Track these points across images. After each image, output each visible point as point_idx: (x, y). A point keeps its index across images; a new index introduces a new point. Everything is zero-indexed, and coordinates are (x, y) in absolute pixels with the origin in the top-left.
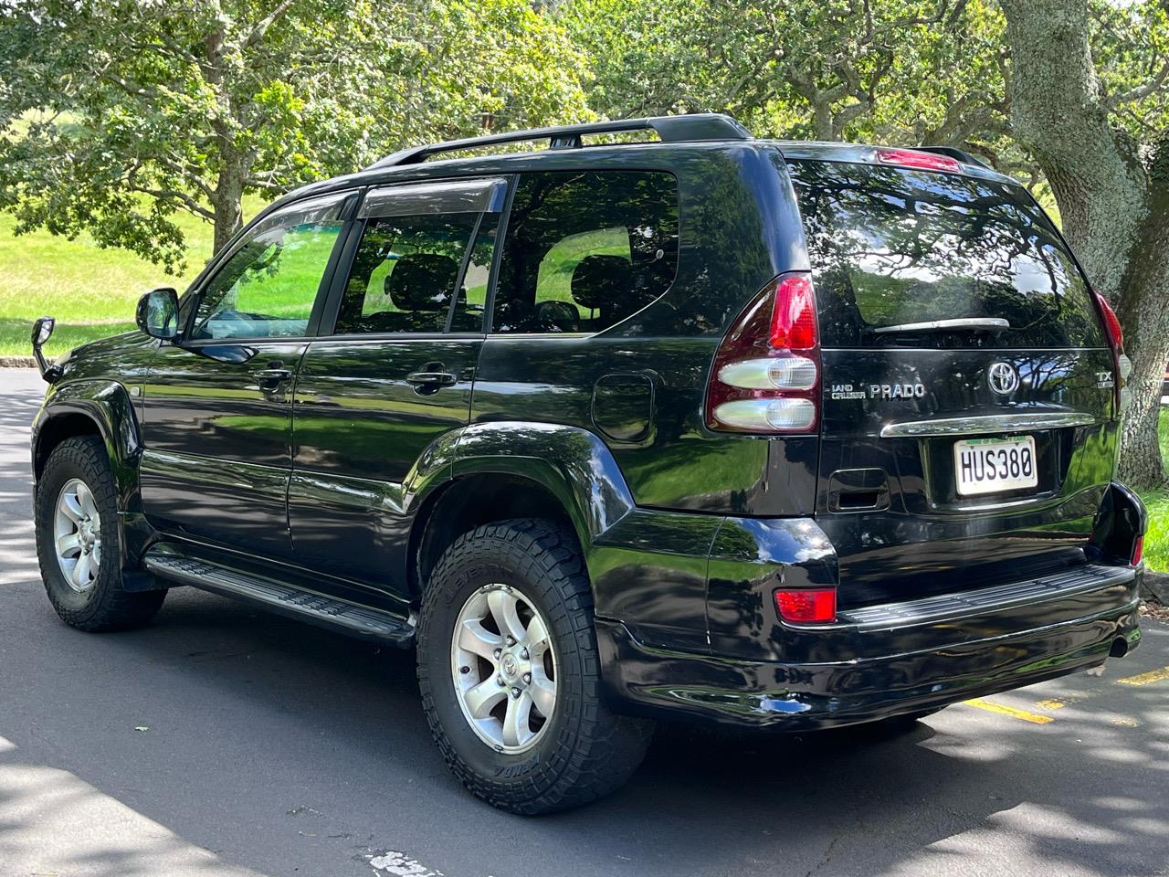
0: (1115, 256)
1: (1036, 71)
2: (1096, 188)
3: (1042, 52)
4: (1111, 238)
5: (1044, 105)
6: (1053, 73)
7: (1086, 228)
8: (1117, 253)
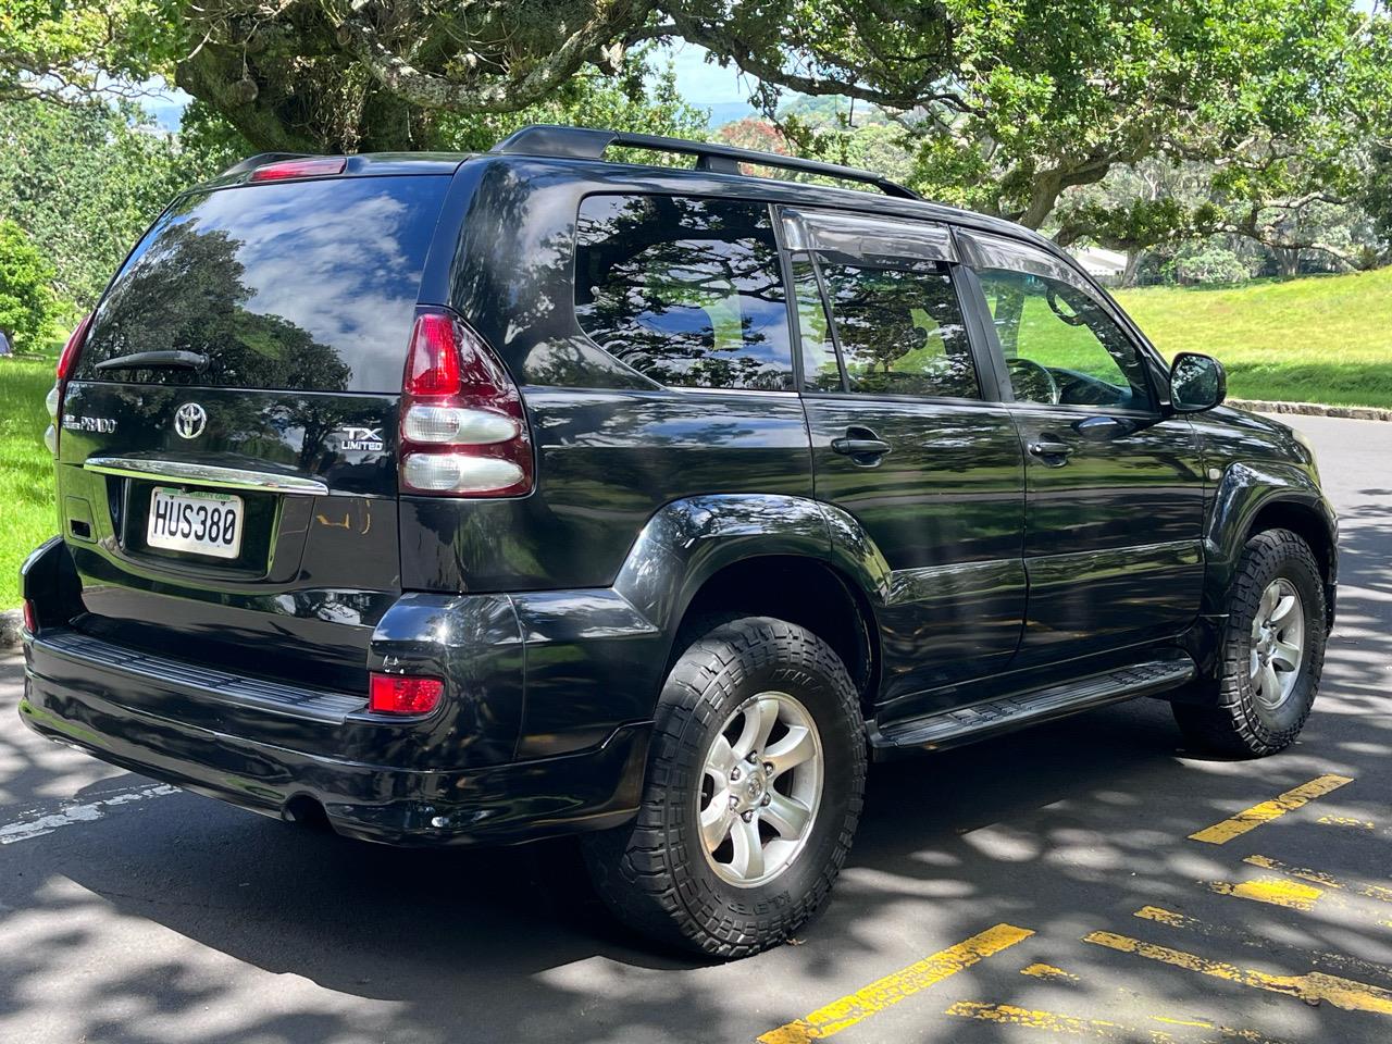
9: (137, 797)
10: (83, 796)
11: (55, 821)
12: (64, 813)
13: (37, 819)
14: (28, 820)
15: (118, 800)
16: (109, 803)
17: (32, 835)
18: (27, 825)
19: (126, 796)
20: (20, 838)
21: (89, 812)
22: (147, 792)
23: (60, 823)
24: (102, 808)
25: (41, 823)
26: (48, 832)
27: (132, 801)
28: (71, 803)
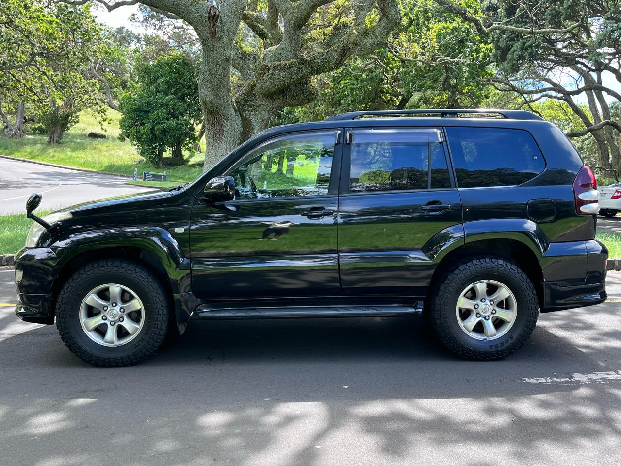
0: (235, 145)
1: (216, 72)
2: (227, 119)
3: (220, 65)
4: (233, 138)
5: (217, 86)
6: (223, 74)
7: (223, 134)
8: (235, 144)
9: (555, 379)
10: (578, 385)
11: (593, 376)
12: (589, 378)
13: (601, 379)
14: (604, 379)
15: (563, 380)
16: (568, 379)
17: (603, 372)
18: (605, 377)
19: (559, 381)
20: (608, 372)
21: (577, 377)
22: (549, 380)
23: (591, 375)
24: (571, 377)
25: (599, 377)
26: (596, 373)
27: (557, 377)
28: (585, 384)
